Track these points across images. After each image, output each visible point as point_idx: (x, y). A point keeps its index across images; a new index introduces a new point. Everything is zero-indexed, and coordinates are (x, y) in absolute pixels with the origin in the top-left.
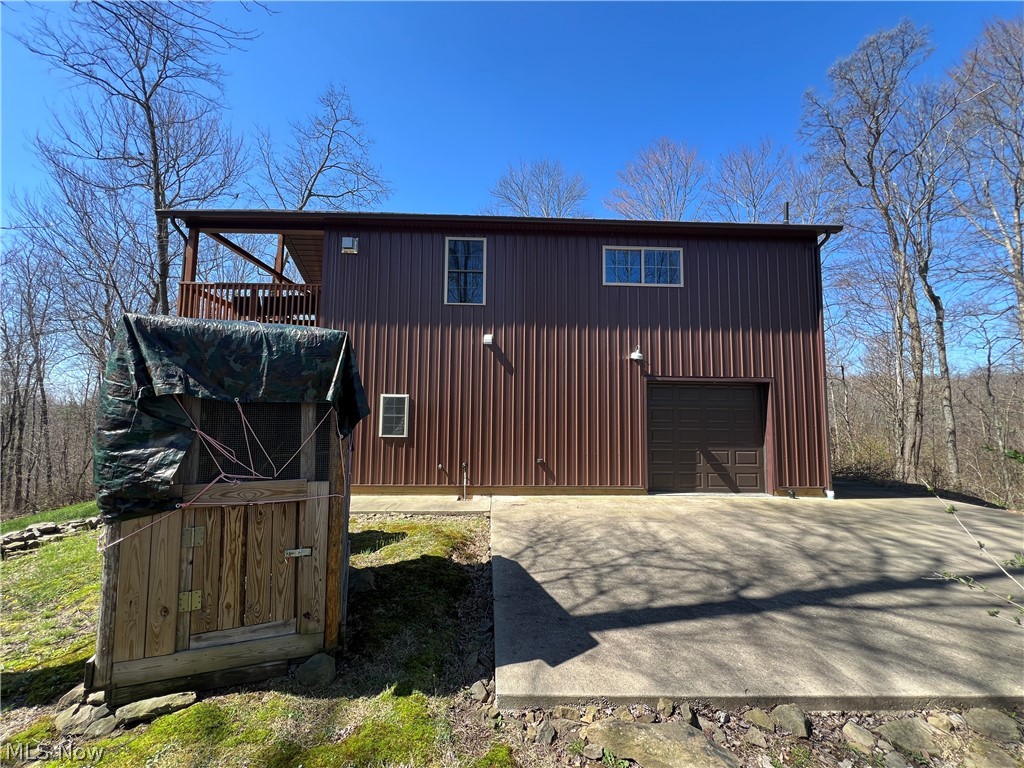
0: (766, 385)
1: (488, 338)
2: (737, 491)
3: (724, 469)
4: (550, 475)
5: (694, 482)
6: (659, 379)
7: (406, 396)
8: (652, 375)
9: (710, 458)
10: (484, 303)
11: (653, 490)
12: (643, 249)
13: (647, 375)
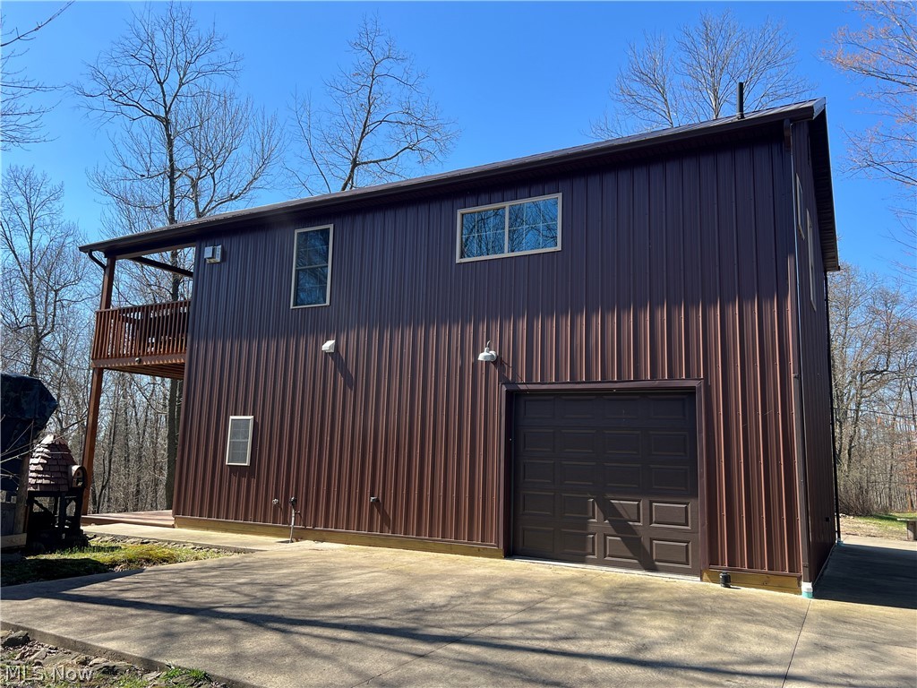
0: (691, 392)
1: (328, 345)
2: (652, 568)
3: (632, 530)
4: (385, 519)
5: (584, 548)
6: (523, 387)
7: (251, 417)
8: (514, 383)
9: (610, 512)
10: (328, 303)
11: (510, 553)
12: (507, 205)
13: (507, 383)
